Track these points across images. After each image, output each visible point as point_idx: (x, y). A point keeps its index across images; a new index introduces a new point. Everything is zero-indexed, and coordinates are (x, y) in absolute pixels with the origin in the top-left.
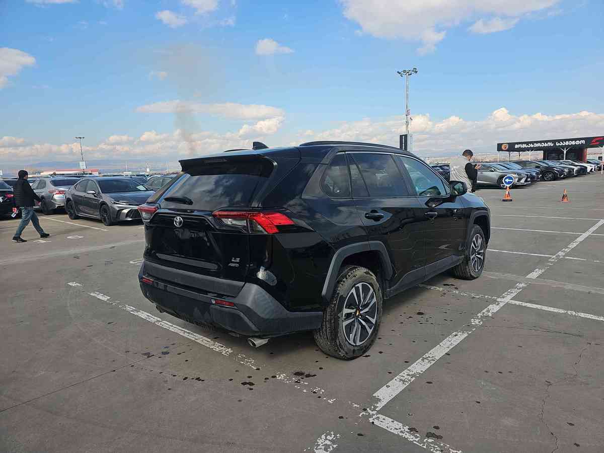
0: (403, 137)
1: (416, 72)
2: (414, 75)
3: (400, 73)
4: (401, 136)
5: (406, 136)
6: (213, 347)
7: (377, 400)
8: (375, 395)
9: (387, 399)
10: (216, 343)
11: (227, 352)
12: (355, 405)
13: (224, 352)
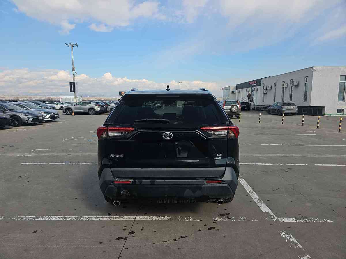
0: (72, 83)
1: (77, 46)
2: (76, 47)
3: (67, 45)
4: (70, 83)
5: (74, 83)
6: (154, 219)
7: (268, 213)
8: (263, 212)
9: (270, 212)
10: (152, 216)
11: (168, 218)
12: (266, 218)
13: (166, 219)
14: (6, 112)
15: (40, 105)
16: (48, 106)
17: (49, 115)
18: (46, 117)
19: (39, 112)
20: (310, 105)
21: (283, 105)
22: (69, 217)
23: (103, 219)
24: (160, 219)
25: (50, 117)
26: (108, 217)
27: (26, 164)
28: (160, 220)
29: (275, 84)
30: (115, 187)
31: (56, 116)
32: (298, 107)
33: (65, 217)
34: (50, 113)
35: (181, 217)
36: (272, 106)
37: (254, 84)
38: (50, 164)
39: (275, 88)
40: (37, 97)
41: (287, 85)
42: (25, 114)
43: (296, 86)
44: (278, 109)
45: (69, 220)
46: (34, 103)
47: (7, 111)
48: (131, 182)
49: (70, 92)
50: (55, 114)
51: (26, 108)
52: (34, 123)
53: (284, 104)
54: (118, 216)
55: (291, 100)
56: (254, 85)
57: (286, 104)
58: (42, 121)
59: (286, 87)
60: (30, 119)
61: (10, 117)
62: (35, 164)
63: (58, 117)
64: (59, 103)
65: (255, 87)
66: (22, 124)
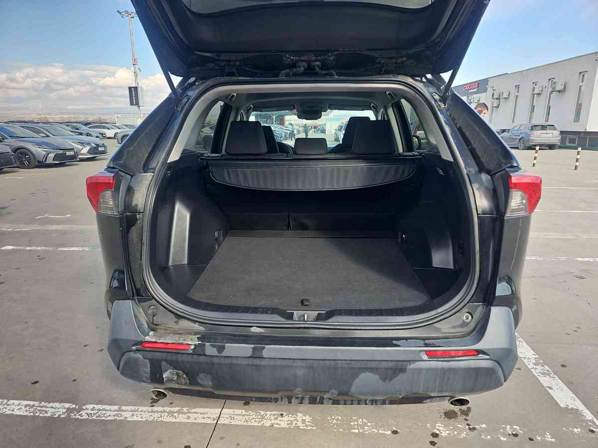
0: (133, 89)
3: (120, 13)
4: (130, 88)
5: (136, 88)
6: (268, 423)
7: (576, 411)
8: (562, 406)
9: (581, 407)
10: (262, 413)
11: (304, 421)
12: (575, 430)
13: (300, 424)
14: (6, 140)
15: (78, 129)
16: (93, 132)
17: (88, 148)
18: (82, 152)
19: (70, 141)
20: (586, 129)
21: (532, 129)
22: (51, 404)
23: (135, 419)
24: (283, 423)
25: (89, 152)
26: (150, 409)
27: (10, 247)
28: (282, 428)
29: (517, 87)
30: (146, 359)
31: (100, 149)
32: (562, 133)
33: (43, 404)
34: (89, 144)
35: (340, 418)
36: (508, 132)
37: (474, 88)
38: (59, 249)
39: (517, 96)
40: (81, 116)
41: (542, 90)
42: (39, 144)
43: (559, 91)
44: (521, 137)
45: (49, 414)
46: (67, 126)
47: (8, 139)
48: (192, 347)
49: (131, 105)
50: (98, 146)
51: (46, 134)
52: (58, 162)
53: (534, 127)
54: (176, 409)
55: (547, 120)
56: (472, 91)
57: (537, 128)
58: (73, 158)
59: (539, 94)
60: (50, 155)
61: (12, 151)
62: (28, 248)
63: (104, 152)
64: (113, 127)
65: (474, 96)
66: (37, 164)
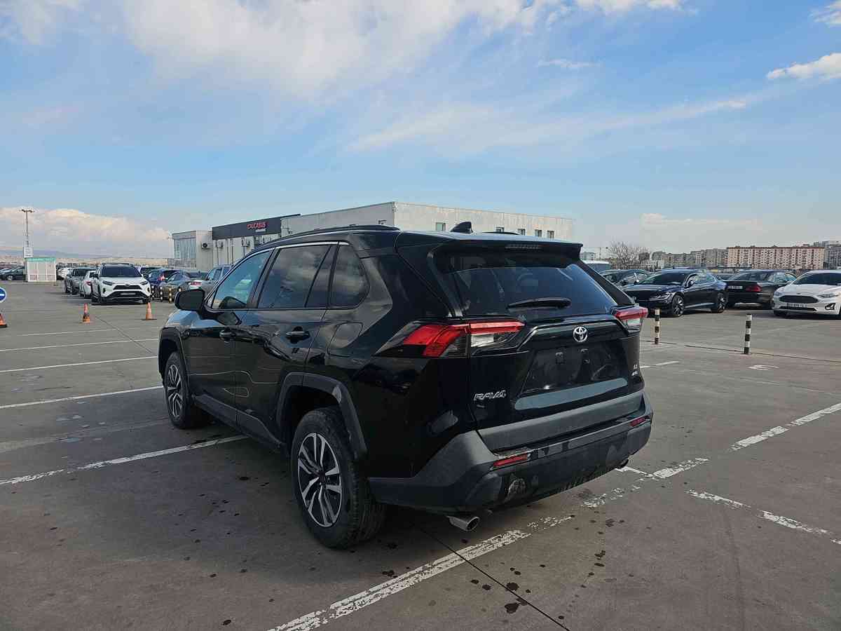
11: (518, 534)
37: (261, 228)
48: (529, 455)
54: (420, 569)
56: (260, 231)
65: (263, 236)
